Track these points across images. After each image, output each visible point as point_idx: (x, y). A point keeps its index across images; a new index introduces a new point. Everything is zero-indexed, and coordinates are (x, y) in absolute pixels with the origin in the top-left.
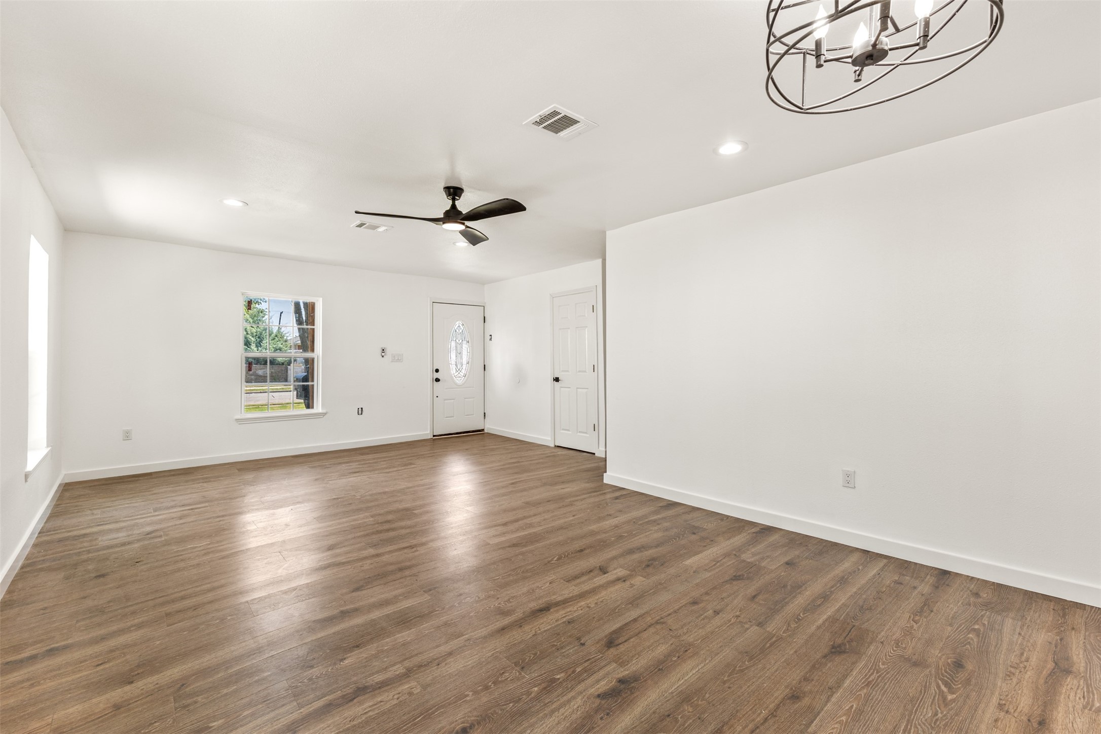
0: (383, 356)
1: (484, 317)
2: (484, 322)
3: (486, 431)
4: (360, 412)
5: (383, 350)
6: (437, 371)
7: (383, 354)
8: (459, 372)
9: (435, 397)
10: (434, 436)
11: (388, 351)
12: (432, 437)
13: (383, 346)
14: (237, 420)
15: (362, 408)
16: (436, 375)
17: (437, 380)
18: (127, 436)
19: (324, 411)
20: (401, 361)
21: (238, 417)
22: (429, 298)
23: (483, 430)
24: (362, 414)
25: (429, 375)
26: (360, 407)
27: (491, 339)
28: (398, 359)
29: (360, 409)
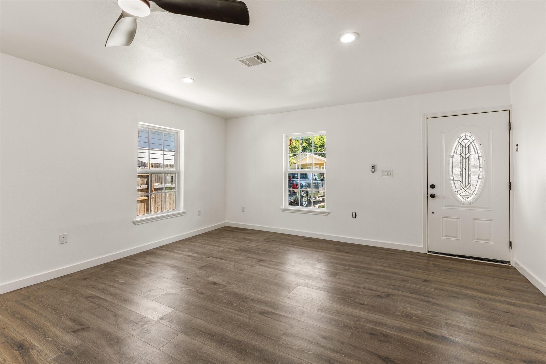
0: (373, 172)
1: (510, 124)
2: (510, 129)
3: (512, 264)
4: (354, 216)
5: (373, 167)
6: (433, 186)
7: (373, 170)
8: (466, 189)
9: (430, 212)
10: (429, 252)
11: (378, 168)
12: (427, 252)
13: (373, 164)
14: (281, 209)
15: (356, 213)
16: (431, 191)
17: (433, 196)
19: (328, 211)
20: (391, 176)
21: (282, 207)
22: (422, 115)
23: (508, 262)
24: (355, 217)
25: (423, 191)
26: (354, 212)
27: (517, 151)
28: (388, 174)
29: (354, 214)
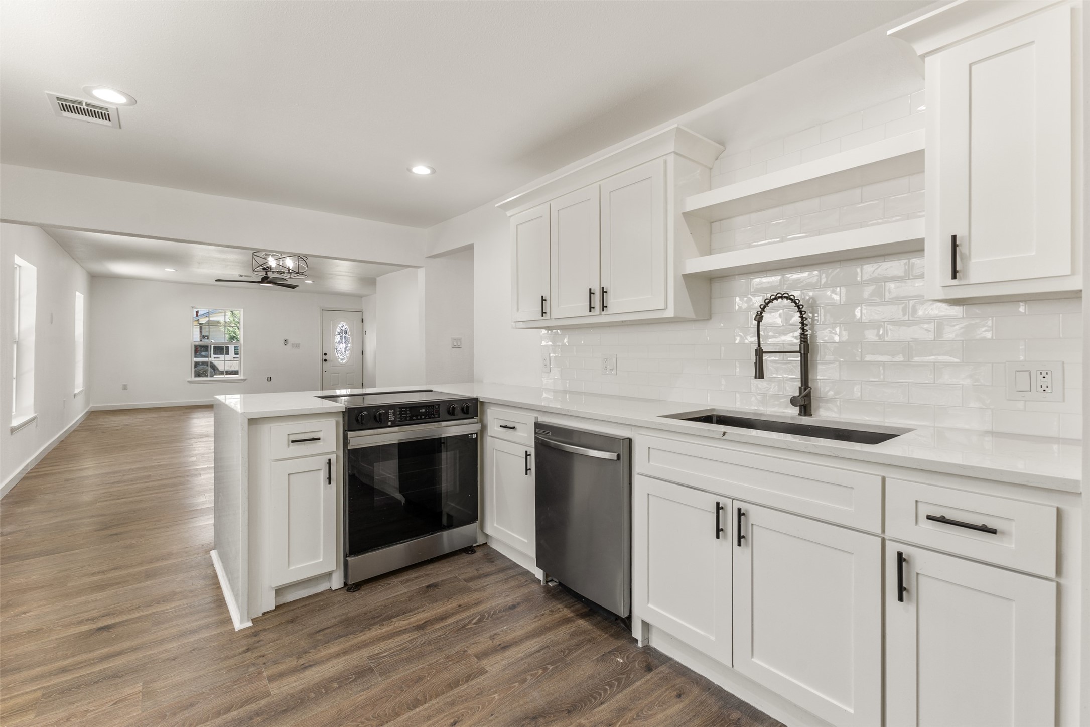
0: (285, 345)
1: (362, 319)
2: (362, 322)
4: (269, 379)
5: (286, 341)
6: (325, 354)
7: (285, 343)
9: (324, 371)
11: (289, 342)
13: (286, 338)
14: (188, 381)
15: (271, 377)
16: (325, 357)
17: (325, 360)
18: (125, 387)
19: (245, 378)
20: (299, 348)
21: (189, 379)
22: (319, 307)
24: (271, 381)
25: (319, 357)
26: (269, 376)
27: (366, 334)
28: (296, 346)
